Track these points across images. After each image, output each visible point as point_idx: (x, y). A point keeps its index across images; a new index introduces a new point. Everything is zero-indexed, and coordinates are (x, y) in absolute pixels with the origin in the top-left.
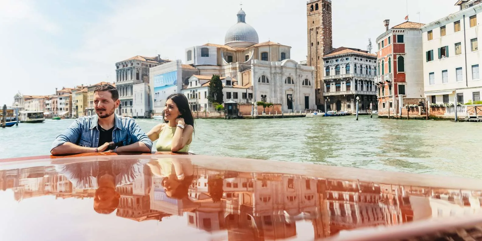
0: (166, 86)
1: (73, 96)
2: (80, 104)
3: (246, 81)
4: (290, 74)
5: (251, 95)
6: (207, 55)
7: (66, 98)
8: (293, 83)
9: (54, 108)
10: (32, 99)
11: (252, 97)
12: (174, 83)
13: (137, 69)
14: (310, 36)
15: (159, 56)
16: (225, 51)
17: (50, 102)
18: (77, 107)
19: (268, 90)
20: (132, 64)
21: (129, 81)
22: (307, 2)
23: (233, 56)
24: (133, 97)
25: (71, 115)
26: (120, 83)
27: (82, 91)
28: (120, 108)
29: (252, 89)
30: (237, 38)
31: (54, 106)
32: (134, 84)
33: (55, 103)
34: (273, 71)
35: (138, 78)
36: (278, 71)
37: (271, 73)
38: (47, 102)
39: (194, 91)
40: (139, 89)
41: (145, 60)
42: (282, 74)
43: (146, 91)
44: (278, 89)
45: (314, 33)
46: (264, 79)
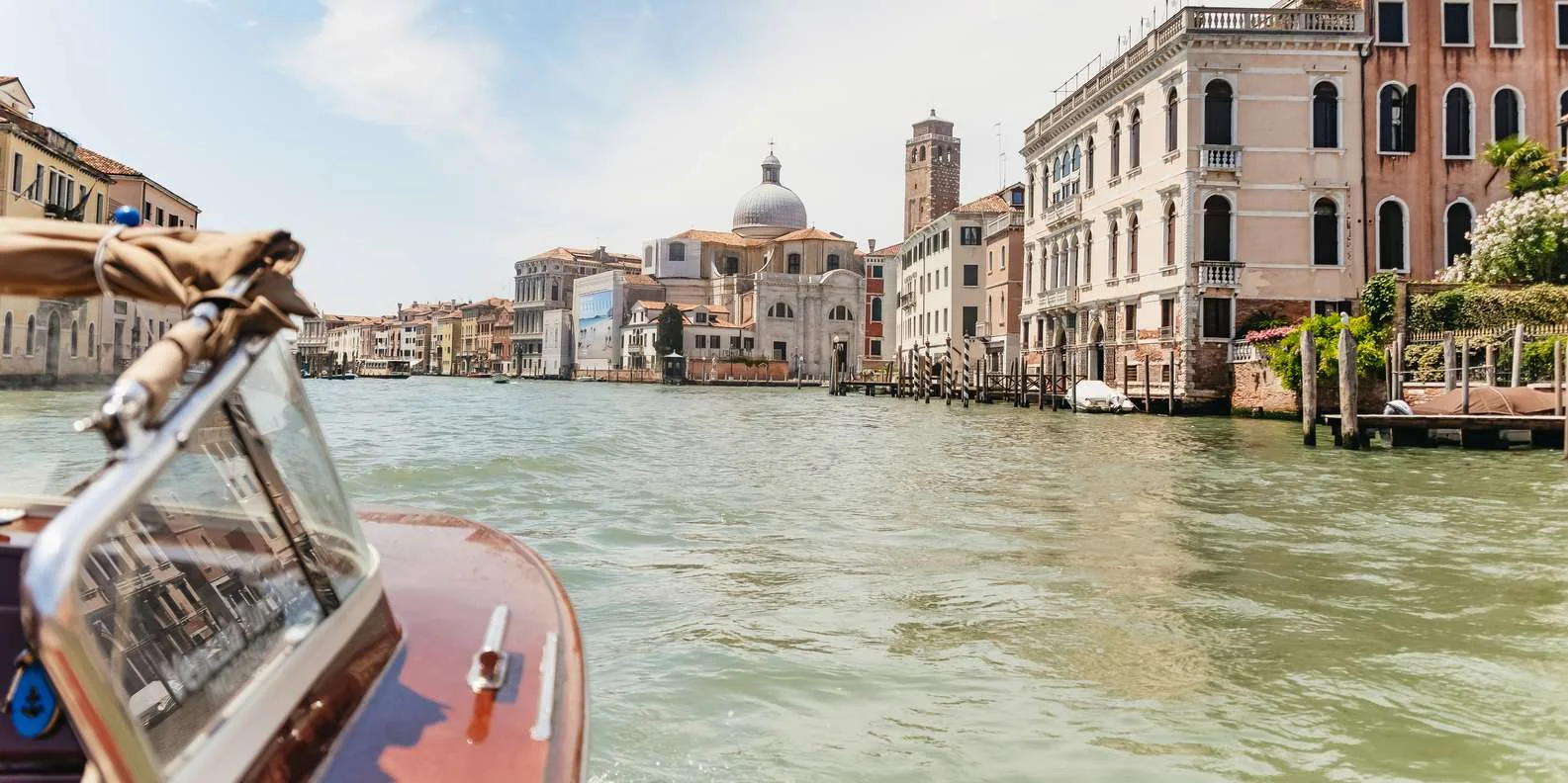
0: (597, 317)
1: (433, 326)
2: (447, 343)
3: (747, 314)
4: (842, 300)
5: (750, 342)
6: (682, 258)
7: (418, 328)
8: (850, 318)
9: (392, 350)
10: (343, 325)
11: (752, 346)
12: (609, 312)
13: (554, 277)
14: (910, 216)
15: (603, 248)
16: (721, 249)
17: (384, 335)
18: (440, 350)
19: (791, 332)
20: (545, 268)
21: (538, 303)
22: (908, 141)
23: (740, 259)
24: (543, 337)
25: (428, 367)
26: (523, 306)
27: (451, 316)
28: (520, 357)
29: (753, 330)
30: (752, 218)
31: (393, 345)
32: (546, 308)
33: (396, 337)
34: (803, 295)
35: (555, 297)
36: (813, 293)
37: (798, 298)
38: (379, 335)
39: (638, 332)
40: (553, 319)
41: (571, 258)
42: (822, 300)
43: (564, 325)
44: (812, 330)
45: (915, 208)
46: (781, 310)
